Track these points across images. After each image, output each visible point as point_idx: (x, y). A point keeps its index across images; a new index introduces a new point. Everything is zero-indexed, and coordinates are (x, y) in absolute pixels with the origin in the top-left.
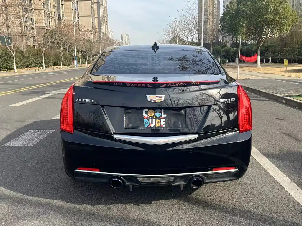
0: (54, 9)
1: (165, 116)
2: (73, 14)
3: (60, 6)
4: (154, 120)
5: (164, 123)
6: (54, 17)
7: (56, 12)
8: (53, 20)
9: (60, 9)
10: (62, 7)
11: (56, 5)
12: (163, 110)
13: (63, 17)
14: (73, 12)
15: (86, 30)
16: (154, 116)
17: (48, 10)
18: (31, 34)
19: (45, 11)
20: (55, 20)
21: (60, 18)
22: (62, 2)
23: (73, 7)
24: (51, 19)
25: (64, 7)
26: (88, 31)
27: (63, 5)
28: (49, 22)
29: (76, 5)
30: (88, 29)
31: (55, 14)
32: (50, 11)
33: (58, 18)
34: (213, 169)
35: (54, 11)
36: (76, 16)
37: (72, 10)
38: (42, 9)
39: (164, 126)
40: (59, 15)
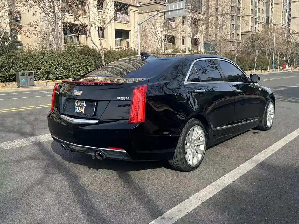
0: (263, 13)
1: (85, 105)
2: (283, 16)
3: (269, 11)
4: (80, 107)
5: (84, 110)
6: (262, 21)
7: (265, 17)
8: (261, 25)
9: (269, 13)
10: (272, 11)
11: (265, 10)
12: (85, 101)
13: (271, 21)
14: (283, 15)
15: (292, 33)
16: (80, 105)
17: (256, 16)
18: (236, 40)
19: (252, 17)
20: (262, 24)
21: (268, 22)
22: (271, 6)
23: (283, 10)
24: (257, 24)
25: (273, 11)
26: (295, 33)
27: (273, 9)
28: (255, 27)
29: (287, 7)
30: (295, 31)
31: (263, 19)
32: (257, 16)
33: (266, 22)
34: (109, 148)
35: (263, 15)
36: (286, 18)
37: (282, 13)
38: (250, 15)
39: (84, 112)
40: (267, 20)
